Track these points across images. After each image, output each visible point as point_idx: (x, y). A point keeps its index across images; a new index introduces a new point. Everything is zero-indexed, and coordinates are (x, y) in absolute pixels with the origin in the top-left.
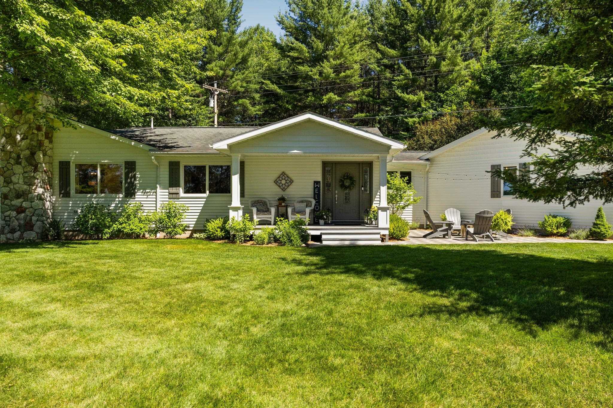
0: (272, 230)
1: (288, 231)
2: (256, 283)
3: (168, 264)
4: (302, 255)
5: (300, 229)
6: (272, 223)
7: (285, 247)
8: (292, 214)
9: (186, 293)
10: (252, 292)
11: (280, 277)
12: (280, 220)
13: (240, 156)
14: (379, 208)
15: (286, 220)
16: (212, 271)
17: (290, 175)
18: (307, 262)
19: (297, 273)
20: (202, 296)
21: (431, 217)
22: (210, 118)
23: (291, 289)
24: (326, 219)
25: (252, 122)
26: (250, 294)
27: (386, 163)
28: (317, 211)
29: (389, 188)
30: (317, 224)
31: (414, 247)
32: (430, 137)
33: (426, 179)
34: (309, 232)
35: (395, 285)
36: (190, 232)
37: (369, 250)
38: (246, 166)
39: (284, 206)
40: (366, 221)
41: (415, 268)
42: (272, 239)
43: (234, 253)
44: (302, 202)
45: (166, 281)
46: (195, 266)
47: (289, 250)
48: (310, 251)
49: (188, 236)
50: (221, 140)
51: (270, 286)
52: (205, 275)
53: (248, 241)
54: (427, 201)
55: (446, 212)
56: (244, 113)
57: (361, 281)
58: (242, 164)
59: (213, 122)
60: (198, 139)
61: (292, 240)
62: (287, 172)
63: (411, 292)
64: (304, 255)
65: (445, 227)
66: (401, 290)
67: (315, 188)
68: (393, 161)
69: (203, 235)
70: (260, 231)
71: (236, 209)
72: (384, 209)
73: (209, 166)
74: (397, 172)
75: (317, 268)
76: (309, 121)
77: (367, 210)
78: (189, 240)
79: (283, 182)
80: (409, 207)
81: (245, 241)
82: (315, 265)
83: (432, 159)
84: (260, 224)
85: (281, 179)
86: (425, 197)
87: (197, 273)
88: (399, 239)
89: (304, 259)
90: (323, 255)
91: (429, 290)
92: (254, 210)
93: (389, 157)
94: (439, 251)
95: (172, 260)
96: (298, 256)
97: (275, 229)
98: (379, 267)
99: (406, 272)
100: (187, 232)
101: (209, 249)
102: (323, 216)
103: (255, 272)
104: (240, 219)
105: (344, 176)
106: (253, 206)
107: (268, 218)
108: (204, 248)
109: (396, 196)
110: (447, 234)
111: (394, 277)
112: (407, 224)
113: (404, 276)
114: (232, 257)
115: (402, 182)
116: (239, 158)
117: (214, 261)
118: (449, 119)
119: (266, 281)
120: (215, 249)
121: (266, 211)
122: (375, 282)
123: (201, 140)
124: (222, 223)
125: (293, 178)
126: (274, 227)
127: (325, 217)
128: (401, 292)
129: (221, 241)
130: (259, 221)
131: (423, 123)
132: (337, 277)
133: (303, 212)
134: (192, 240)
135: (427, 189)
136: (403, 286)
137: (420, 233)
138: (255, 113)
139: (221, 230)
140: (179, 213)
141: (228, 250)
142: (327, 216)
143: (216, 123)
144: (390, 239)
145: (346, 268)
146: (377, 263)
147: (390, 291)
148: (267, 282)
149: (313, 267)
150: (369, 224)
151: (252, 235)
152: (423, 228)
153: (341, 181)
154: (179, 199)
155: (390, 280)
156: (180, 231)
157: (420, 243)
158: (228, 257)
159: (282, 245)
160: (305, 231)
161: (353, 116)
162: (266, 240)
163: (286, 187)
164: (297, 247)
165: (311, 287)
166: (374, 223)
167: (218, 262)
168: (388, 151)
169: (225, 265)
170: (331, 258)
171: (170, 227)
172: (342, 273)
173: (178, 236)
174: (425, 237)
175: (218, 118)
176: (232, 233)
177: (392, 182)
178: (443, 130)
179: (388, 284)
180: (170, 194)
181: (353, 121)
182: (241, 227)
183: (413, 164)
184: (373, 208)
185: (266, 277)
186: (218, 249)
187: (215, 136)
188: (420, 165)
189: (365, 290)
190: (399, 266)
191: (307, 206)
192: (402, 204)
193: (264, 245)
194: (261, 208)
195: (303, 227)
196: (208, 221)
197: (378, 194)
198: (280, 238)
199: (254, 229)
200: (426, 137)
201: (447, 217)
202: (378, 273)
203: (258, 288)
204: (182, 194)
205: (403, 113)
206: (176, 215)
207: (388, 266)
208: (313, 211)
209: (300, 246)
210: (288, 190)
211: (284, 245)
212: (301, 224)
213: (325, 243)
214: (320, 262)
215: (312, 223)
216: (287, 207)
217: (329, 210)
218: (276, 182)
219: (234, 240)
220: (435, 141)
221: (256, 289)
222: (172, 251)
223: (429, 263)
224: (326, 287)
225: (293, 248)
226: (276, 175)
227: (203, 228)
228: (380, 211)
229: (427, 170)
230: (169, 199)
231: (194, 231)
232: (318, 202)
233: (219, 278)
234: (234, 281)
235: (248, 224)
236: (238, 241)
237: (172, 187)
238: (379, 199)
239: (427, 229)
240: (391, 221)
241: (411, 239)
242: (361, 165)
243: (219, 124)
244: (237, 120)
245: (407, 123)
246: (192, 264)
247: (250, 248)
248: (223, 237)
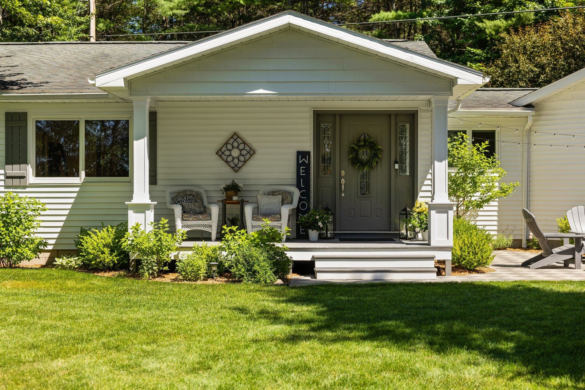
0: (214, 250)
1: (247, 253)
2: (193, 358)
3: (12, 319)
4: (279, 302)
5: (272, 248)
6: (214, 236)
7: (241, 286)
8: (253, 219)
9: (55, 377)
10: (187, 378)
11: (239, 347)
12: (231, 231)
13: (149, 100)
14: (431, 207)
15: (243, 231)
16: (102, 334)
17: (248, 140)
18: (290, 316)
19: (272, 339)
20: (87, 384)
21: (538, 223)
22: (80, 24)
23: (264, 370)
24: (322, 229)
25: (164, 30)
26: (182, 381)
27: (446, 113)
28: (304, 213)
29: (450, 165)
30: (305, 238)
31: (506, 286)
32: (531, 58)
33: (526, 146)
34: (289, 254)
35: (476, 364)
36: (48, 255)
37: (414, 292)
38: (159, 122)
39: (237, 203)
40: (404, 231)
41: (514, 330)
42: (215, 268)
43: (140, 297)
44: (273, 193)
45: (13, 355)
46: (67, 323)
47: (250, 291)
48: (292, 293)
49: (44, 264)
50: (112, 69)
51: (221, 364)
52: (88, 341)
53: (166, 272)
54: (528, 191)
55: (569, 213)
56: (148, 12)
57: (406, 355)
58: (153, 116)
59: (87, 31)
60: (62, 66)
61: (255, 272)
62: (242, 134)
63: (512, 379)
64: (283, 302)
65: (567, 246)
66: (489, 375)
67: (298, 165)
68: (459, 110)
69: (74, 261)
70: (190, 253)
71: (141, 208)
72: (443, 209)
73: (87, 122)
74: (465, 132)
75: (313, 329)
76: (289, 29)
77: (405, 209)
78: (47, 271)
79: (235, 153)
80: (492, 203)
81: (161, 273)
82: (308, 321)
83: (538, 104)
84: (189, 239)
85: (229, 147)
86: (525, 182)
87: (74, 338)
88: (472, 270)
89: (284, 311)
90: (320, 302)
91: (547, 375)
92: (178, 210)
93: (451, 101)
94: (559, 294)
95: (17, 312)
96: (272, 305)
97: (221, 249)
98: (440, 327)
99: (496, 337)
100: (41, 255)
101: (88, 289)
102: (316, 221)
103: (189, 337)
104: (150, 228)
105: (359, 141)
106: (175, 200)
107: (204, 226)
108: (78, 286)
109: (464, 180)
110: (573, 260)
111: (473, 349)
112: (488, 238)
113: (491, 346)
114: (138, 305)
115: (475, 152)
116: (148, 106)
117: (102, 314)
118: (571, 21)
119: (211, 354)
120: (101, 289)
121: (201, 213)
122: (435, 357)
123: (69, 69)
124: (112, 236)
125: (254, 145)
126: (218, 244)
127: (320, 224)
128: (491, 379)
129: (111, 274)
130: (188, 233)
131: (516, 31)
132: (354, 347)
133: (275, 215)
134: (54, 271)
135: (529, 167)
136: (492, 367)
137: (515, 258)
138: (170, 13)
139: (112, 251)
140: (27, 217)
141: (128, 292)
142: (323, 223)
143: (93, 33)
144: (454, 270)
145: (371, 328)
146: (434, 320)
147: (467, 376)
148: (215, 358)
149: (304, 327)
150: (410, 239)
151: (174, 261)
152: (520, 247)
153: (352, 150)
154: (25, 187)
155: (464, 355)
156: (29, 253)
157: (518, 279)
158: (130, 305)
159: (234, 282)
160: (281, 253)
161: (369, 17)
162: (202, 272)
163: (240, 164)
164: (266, 284)
165: (304, 368)
166: (420, 236)
167: (110, 316)
168: (451, 90)
169: (125, 321)
170: (338, 309)
171: (8, 245)
172: (364, 339)
173: (24, 263)
174: (526, 264)
175: (97, 22)
176: (134, 256)
177: (455, 152)
178: (559, 44)
179: (463, 363)
180: (7, 177)
181: (369, 28)
182: (151, 244)
183: (498, 115)
184: (418, 205)
185: (211, 347)
186: (107, 289)
187: (95, 60)
188: (512, 116)
189: (415, 374)
190: (479, 325)
191: (283, 203)
192: (476, 197)
193: (199, 282)
194: (190, 206)
195: (277, 245)
196: (84, 232)
197: (429, 176)
198: (230, 267)
199: (178, 249)
200: (522, 58)
201: (572, 225)
202: (436, 339)
203: (199, 369)
204: (32, 179)
205: (474, 11)
206: (20, 220)
207: (457, 326)
208: (297, 213)
209: (272, 284)
210: (246, 169)
211: (240, 281)
212: (274, 239)
213: (321, 277)
214: (316, 317)
215: (295, 236)
216: (242, 203)
217: (327, 209)
218: (220, 153)
219: (137, 270)
220: (542, 67)
221: (194, 370)
222: (16, 294)
223: (541, 319)
224: (336, 367)
225: (257, 286)
226: (222, 140)
227: (74, 248)
228: (433, 212)
229: (527, 127)
230: (6, 187)
231: (56, 253)
232: (305, 194)
233: (117, 348)
234: (147, 354)
235: (166, 238)
236: (146, 274)
237: (12, 164)
238: (429, 188)
239: (528, 248)
240: (456, 232)
241: (498, 270)
242: (393, 118)
243: (101, 36)
244: (132, 27)
245: (482, 31)
246: (60, 320)
247: (171, 287)
248: (115, 264)
